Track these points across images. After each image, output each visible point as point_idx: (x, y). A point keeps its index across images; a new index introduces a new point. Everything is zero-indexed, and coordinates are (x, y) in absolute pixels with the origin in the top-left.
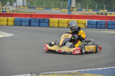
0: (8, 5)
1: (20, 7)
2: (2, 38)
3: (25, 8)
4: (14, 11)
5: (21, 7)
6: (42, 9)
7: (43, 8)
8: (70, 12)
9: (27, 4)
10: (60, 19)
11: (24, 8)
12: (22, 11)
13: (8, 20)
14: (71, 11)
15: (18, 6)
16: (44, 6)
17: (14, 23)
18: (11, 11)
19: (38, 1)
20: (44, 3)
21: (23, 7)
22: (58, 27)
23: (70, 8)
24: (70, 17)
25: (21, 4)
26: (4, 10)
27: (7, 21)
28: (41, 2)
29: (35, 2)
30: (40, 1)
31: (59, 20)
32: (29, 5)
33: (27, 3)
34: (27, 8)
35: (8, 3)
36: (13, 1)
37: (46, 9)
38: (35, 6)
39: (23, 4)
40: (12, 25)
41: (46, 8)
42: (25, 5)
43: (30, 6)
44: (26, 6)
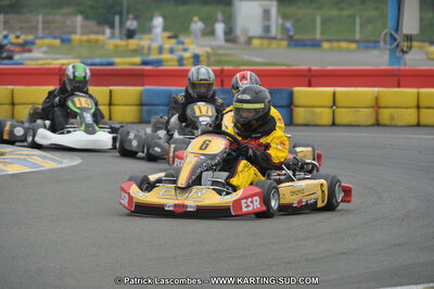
0: (199, 33)
1: (250, 39)
2: (12, 175)
3: (274, 43)
4: (202, 58)
5: (256, 42)
6: (348, 50)
7: (353, 46)
8: (398, 58)
9: (282, 25)
10: (338, 89)
11: (270, 44)
12: (246, 57)
13: (114, 101)
14: (404, 52)
15: (242, 39)
16: (358, 36)
17: (141, 112)
18: (185, 62)
19: (334, 13)
20: (358, 21)
21: (266, 42)
22: (334, 124)
23: (395, 40)
24: (396, 79)
25: (256, 29)
26: (154, 57)
27: (110, 104)
28: (349, 17)
29: (318, 19)
30: (345, 13)
31: (334, 94)
32: (291, 33)
33: (280, 21)
34: (284, 43)
35: (197, 25)
36: (220, 16)
37: (366, 47)
38: (318, 36)
39: (267, 29)
40: (133, 123)
41: (368, 41)
42: (273, 32)
43: (297, 37)
44: (279, 36)
